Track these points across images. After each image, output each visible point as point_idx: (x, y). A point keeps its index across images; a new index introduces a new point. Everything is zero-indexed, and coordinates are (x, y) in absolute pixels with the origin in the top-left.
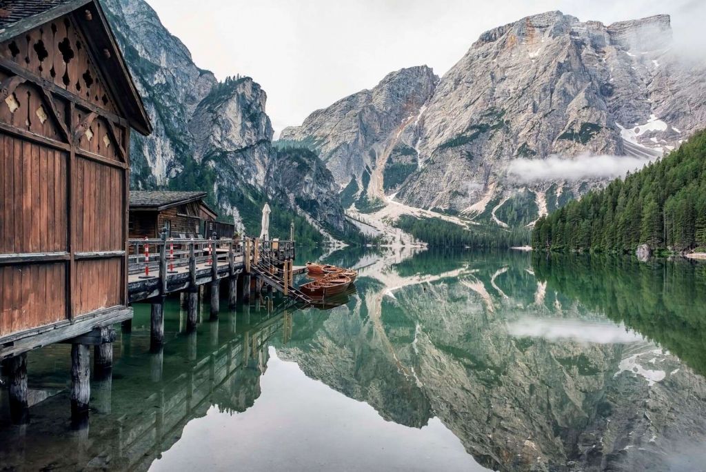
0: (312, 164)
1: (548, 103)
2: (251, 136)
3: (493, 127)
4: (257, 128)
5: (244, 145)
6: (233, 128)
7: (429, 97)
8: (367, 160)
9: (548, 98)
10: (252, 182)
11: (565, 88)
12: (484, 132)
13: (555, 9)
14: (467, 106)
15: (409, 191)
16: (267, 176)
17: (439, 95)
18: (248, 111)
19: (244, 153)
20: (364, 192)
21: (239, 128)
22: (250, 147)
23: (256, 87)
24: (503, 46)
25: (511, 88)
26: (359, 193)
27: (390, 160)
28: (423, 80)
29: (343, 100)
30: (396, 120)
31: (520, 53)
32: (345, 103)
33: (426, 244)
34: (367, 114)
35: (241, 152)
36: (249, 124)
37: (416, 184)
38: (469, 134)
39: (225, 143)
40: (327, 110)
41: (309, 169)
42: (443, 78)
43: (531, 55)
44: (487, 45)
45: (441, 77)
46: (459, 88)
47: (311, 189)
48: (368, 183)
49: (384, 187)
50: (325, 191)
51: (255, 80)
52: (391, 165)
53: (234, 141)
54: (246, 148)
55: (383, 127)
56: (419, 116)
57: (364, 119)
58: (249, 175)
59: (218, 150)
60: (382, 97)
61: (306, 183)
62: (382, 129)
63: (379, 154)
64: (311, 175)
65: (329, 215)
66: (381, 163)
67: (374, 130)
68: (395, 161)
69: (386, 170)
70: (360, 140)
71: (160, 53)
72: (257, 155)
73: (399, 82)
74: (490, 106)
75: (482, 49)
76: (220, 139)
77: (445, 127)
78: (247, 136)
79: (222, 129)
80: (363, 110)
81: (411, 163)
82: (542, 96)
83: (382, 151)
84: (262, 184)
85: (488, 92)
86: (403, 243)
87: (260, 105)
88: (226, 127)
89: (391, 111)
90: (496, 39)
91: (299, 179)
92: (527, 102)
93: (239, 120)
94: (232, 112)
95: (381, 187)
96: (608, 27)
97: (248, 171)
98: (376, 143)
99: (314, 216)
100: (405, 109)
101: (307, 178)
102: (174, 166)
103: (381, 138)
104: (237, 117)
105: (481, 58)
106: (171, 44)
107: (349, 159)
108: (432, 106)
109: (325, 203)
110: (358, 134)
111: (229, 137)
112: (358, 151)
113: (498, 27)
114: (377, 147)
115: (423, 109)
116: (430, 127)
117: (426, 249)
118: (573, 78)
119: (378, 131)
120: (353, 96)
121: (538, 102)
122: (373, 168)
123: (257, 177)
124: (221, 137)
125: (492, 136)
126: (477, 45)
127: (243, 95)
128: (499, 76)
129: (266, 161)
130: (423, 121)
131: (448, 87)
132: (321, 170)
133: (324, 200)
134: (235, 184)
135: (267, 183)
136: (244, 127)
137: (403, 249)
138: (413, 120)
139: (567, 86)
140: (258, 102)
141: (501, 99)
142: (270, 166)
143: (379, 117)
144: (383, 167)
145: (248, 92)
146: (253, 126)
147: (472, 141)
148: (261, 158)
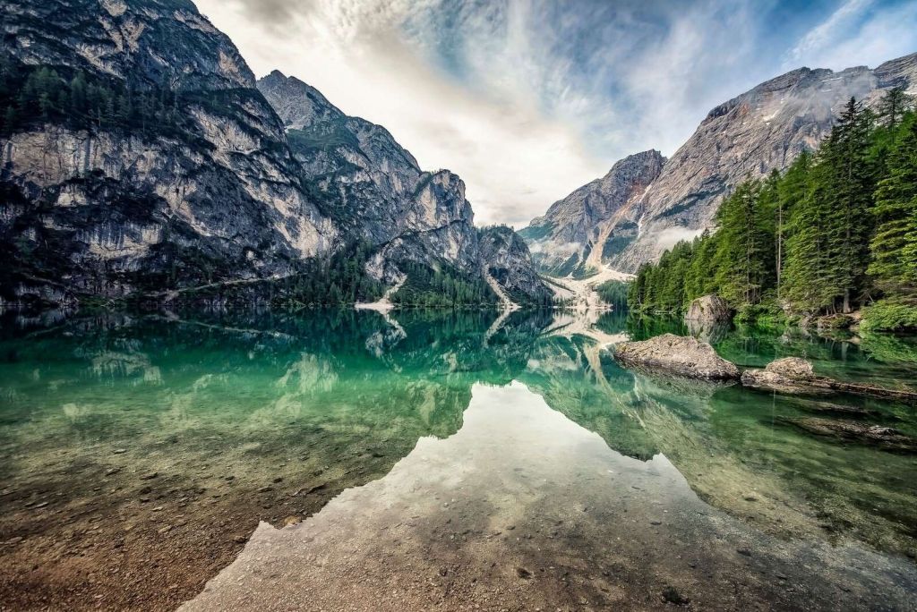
0: (507, 239)
1: (781, 160)
2: (445, 218)
3: (713, 194)
4: (452, 211)
5: (439, 226)
6: (427, 212)
7: (656, 175)
8: (591, 237)
9: (782, 155)
10: (446, 256)
11: (804, 142)
12: (702, 199)
13: (799, 67)
14: (689, 179)
15: (623, 260)
16: (460, 251)
17: (665, 173)
18: (445, 198)
19: (438, 232)
20: (584, 262)
21: (434, 212)
22: (445, 227)
23: (454, 178)
24: (734, 117)
25: (739, 154)
26: (578, 264)
27: (611, 235)
28: (650, 163)
29: (577, 191)
30: (621, 201)
31: (753, 119)
32: (578, 193)
33: (609, 306)
34: (593, 198)
35: (435, 231)
36: (444, 208)
37: (630, 254)
38: (686, 202)
39: (419, 225)
40: (564, 201)
41: (503, 242)
42: (672, 158)
43: (766, 119)
44: (718, 119)
45: (669, 158)
46: (685, 164)
47: (505, 260)
48: (588, 255)
49: (602, 257)
50: (519, 261)
51: (453, 172)
52: (612, 239)
53: (428, 223)
54: (441, 228)
55: (608, 207)
56: (644, 196)
57: (591, 203)
58: (442, 249)
59: (410, 230)
60: (610, 182)
61: (500, 255)
62: (607, 210)
63: (603, 231)
64: (505, 248)
65: (521, 281)
66: (603, 238)
67: (599, 211)
68: (615, 235)
69: (607, 243)
70: (585, 220)
71: (381, 162)
72: (449, 233)
73: (626, 167)
74: (713, 174)
75: (712, 124)
76: (414, 222)
77: (668, 200)
78: (442, 218)
79: (416, 214)
80: (589, 196)
81: (630, 235)
82: (773, 154)
83: (606, 228)
84: (455, 257)
85: (712, 161)
86: (587, 305)
87: (458, 191)
88: (420, 212)
89: (617, 193)
90: (726, 112)
91: (494, 251)
92: (753, 164)
93: (434, 205)
94: (427, 199)
95: (599, 259)
96: (875, 70)
97: (440, 247)
98: (601, 222)
99: (502, 282)
100: (632, 190)
101: (501, 250)
102: (338, 241)
103: (607, 217)
104: (431, 202)
105: (709, 133)
106: (396, 154)
107: (573, 237)
108: (657, 184)
109: (519, 271)
110: (583, 216)
111: (424, 220)
112: (582, 229)
113: (729, 100)
114: (601, 225)
115: (649, 187)
116: (654, 202)
117: (609, 310)
118: (815, 129)
119: (604, 211)
120: (586, 186)
121: (767, 162)
122: (595, 243)
123: (450, 251)
124: (416, 219)
125: (712, 201)
126: (705, 122)
127: (440, 186)
128: (726, 144)
129: (460, 237)
130: (647, 198)
131: (674, 166)
132: (517, 243)
133: (518, 269)
134: (422, 257)
135: (459, 256)
136: (439, 211)
137: (587, 310)
138: (637, 199)
139: (806, 139)
140: (456, 190)
141: (727, 166)
142: (463, 242)
143: (605, 199)
144: (604, 241)
145: (446, 182)
146: (448, 210)
147: (688, 208)
148: (454, 235)
